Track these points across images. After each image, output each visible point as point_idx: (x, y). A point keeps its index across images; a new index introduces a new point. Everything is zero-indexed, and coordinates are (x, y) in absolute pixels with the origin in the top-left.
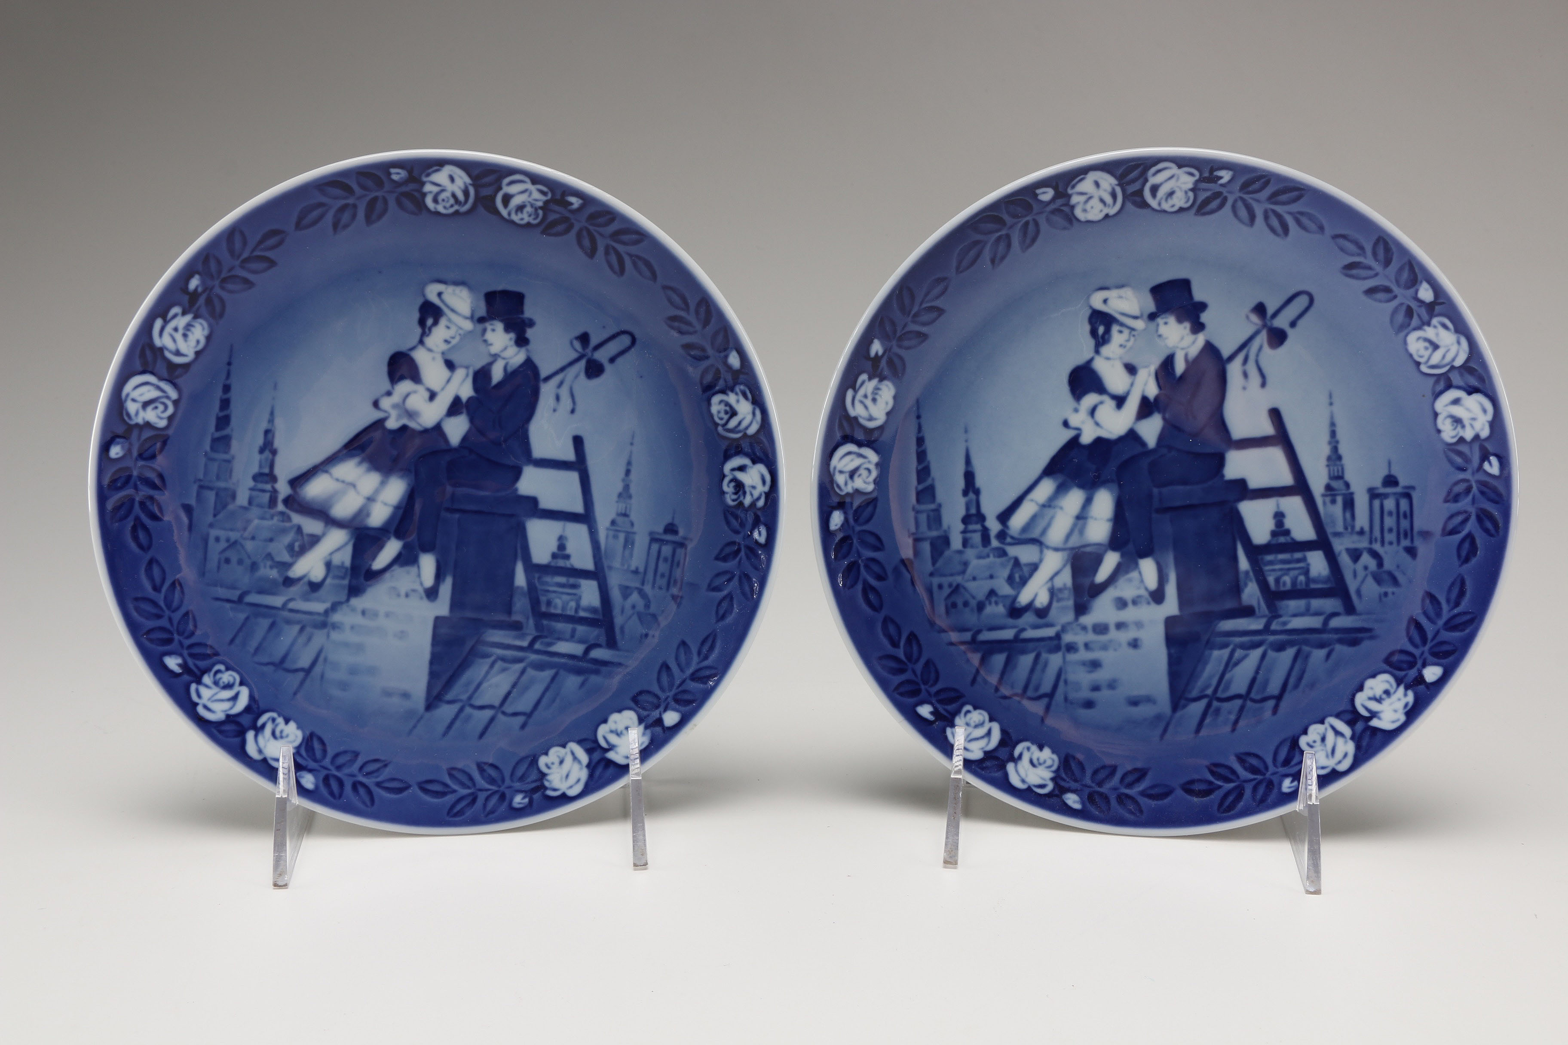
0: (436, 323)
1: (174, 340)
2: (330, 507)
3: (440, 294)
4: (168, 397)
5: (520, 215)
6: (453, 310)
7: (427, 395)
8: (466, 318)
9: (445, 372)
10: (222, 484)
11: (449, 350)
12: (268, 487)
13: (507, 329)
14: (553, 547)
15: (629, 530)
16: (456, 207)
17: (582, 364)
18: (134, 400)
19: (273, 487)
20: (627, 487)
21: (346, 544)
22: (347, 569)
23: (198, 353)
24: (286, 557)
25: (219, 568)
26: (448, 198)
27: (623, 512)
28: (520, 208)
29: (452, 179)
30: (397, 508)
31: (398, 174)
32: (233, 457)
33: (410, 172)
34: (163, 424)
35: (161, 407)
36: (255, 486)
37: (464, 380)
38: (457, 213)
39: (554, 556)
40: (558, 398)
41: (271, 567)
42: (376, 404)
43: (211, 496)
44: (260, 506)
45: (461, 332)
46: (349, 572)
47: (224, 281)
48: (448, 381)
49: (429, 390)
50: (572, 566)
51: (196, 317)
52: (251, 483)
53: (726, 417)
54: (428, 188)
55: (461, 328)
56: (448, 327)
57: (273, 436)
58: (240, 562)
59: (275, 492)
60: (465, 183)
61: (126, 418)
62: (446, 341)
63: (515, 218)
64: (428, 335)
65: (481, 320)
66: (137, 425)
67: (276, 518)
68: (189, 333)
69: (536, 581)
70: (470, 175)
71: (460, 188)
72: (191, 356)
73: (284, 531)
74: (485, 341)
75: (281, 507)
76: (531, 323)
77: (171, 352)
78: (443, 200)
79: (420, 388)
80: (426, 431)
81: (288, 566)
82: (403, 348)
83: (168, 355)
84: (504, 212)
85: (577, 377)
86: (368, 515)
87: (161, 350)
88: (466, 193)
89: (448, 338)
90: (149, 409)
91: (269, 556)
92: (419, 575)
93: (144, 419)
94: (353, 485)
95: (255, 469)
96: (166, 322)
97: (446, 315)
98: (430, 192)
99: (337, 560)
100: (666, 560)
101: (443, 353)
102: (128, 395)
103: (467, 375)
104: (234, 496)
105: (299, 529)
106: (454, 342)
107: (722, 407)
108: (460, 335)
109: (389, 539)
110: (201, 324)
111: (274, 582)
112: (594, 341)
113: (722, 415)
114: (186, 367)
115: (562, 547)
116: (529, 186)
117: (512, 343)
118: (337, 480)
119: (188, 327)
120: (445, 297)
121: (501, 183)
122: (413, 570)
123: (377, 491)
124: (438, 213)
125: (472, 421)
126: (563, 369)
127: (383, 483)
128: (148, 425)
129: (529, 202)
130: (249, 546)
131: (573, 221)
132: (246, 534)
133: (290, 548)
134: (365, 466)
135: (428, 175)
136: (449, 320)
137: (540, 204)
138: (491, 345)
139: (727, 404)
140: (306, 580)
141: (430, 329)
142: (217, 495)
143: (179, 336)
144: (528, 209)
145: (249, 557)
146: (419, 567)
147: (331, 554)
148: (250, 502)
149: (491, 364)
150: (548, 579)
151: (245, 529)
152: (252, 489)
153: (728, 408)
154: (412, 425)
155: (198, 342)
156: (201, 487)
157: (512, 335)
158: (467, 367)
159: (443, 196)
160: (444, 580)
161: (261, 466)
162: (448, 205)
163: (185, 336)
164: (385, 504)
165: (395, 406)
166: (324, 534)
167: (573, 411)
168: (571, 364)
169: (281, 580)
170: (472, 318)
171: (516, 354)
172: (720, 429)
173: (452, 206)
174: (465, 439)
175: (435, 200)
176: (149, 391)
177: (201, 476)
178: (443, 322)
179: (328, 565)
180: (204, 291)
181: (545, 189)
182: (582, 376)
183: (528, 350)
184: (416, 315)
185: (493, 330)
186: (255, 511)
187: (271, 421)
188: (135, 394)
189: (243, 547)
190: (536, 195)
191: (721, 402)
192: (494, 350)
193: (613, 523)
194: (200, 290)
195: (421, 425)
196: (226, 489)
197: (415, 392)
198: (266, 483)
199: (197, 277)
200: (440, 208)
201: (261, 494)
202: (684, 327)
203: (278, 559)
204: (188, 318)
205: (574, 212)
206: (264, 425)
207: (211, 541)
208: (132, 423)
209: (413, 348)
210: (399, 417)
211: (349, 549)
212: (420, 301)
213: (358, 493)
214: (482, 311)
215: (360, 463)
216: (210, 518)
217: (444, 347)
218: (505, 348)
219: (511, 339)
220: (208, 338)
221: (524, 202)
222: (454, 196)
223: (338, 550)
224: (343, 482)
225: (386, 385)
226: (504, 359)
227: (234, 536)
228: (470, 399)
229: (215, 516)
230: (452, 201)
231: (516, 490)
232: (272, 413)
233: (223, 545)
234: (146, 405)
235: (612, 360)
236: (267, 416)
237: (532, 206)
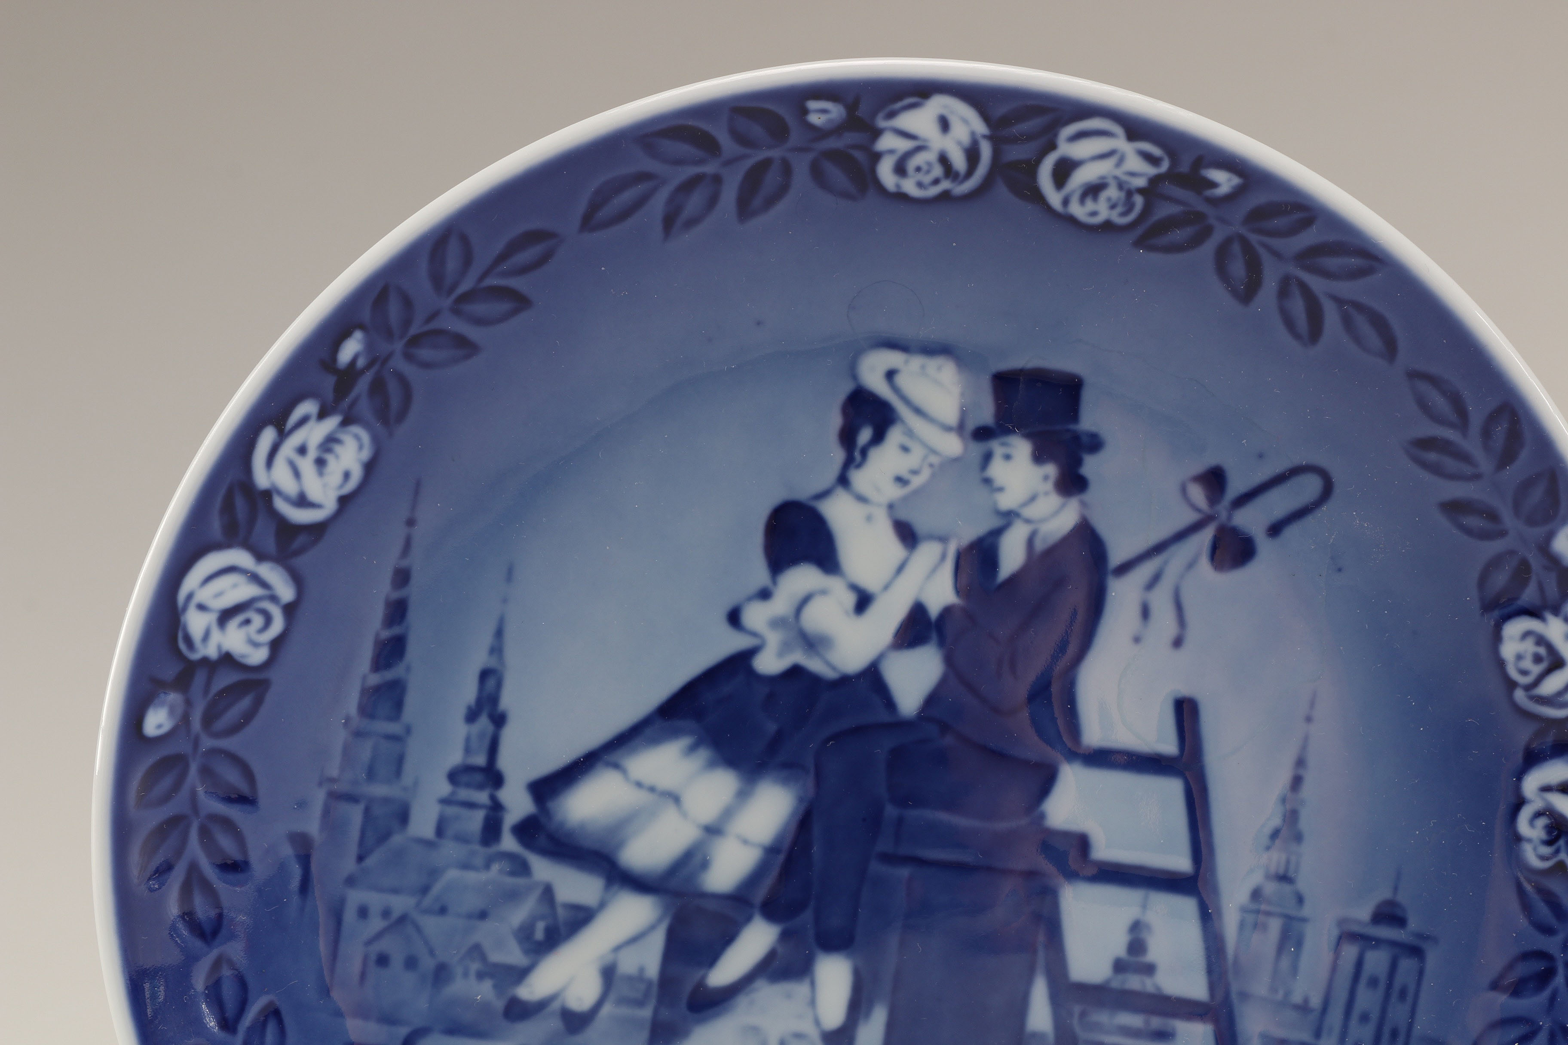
0: (879, 437)
1: (297, 474)
2: (621, 844)
3: (890, 375)
4: (274, 599)
5: (1090, 205)
6: (918, 411)
7: (850, 599)
8: (948, 429)
9: (894, 549)
10: (379, 790)
11: (905, 499)
12: (482, 797)
13: (1039, 458)
14: (1118, 946)
15: (1293, 913)
16: (945, 185)
17: (1207, 535)
18: (202, 607)
19: (493, 798)
20: (1292, 816)
21: (652, 928)
22: (650, 983)
23: (344, 501)
24: (514, 956)
25: (363, 976)
26: (929, 164)
27: (1281, 871)
28: (1093, 190)
29: (944, 124)
30: (771, 851)
31: (824, 111)
32: (408, 730)
33: (851, 108)
34: (258, 656)
35: (258, 620)
36: (453, 793)
37: (934, 570)
38: (945, 196)
39: (1119, 966)
40: (1145, 612)
41: (480, 976)
42: (734, 618)
43: (355, 814)
44: (462, 839)
45: (934, 459)
46: (655, 990)
47: (415, 341)
48: (901, 569)
49: (854, 588)
50: (1158, 988)
51: (346, 423)
52: (445, 788)
53: (1536, 670)
54: (888, 142)
55: (934, 452)
56: (905, 449)
57: (499, 685)
58: (411, 963)
59: (496, 808)
60: (973, 134)
61: (182, 646)
62: (900, 480)
63: (1077, 210)
64: (859, 466)
65: (982, 434)
66: (205, 661)
67: (496, 867)
68: (330, 458)
69: (1075, 1022)
70: (986, 117)
71: (959, 143)
72: (330, 505)
73: (513, 896)
74: (987, 481)
75: (509, 843)
76: (1095, 444)
77: (287, 499)
78: (918, 169)
79: (835, 584)
80: (845, 681)
81: (522, 974)
82: (803, 492)
83: (281, 505)
84: (1054, 198)
85: (1191, 565)
86: (705, 865)
87: (268, 495)
88: (972, 154)
89: (905, 474)
90: (233, 624)
91: (477, 951)
92: (813, 1002)
93: (219, 647)
94: (675, 798)
95: (455, 757)
96: (283, 434)
97: (903, 422)
98: (891, 152)
99: (628, 964)
100: (1373, 982)
101: (891, 507)
102: (190, 596)
103: (943, 557)
104: (403, 816)
105: (548, 892)
106: (917, 482)
107: (1529, 647)
108: (931, 465)
109: (748, 919)
110: (357, 437)
111: (485, 1007)
112: (1236, 486)
113: (1527, 664)
114: (317, 530)
115: (1137, 946)
116: (1120, 143)
117: (1049, 486)
118: (639, 785)
119: (330, 443)
120: (901, 380)
121: (1056, 135)
122: (801, 989)
123: (728, 814)
124: (901, 197)
125: (949, 660)
126: (1159, 549)
127: (743, 795)
128: (227, 659)
129: (1116, 178)
130: (431, 925)
131: (1212, 221)
132: (428, 901)
133: (524, 934)
134: (703, 754)
135: (892, 115)
136: (910, 433)
137: (1141, 182)
138: (1001, 489)
139: (1541, 640)
140: (556, 1006)
141: (864, 452)
142: (367, 811)
143: (306, 465)
144: (1112, 192)
145: (432, 952)
146: (813, 984)
147: (618, 949)
148: (440, 831)
149: (997, 533)
150: (1102, 1017)
151: (425, 890)
152: (445, 801)
153: (1542, 651)
154: (815, 665)
155: (347, 475)
156: (335, 796)
157: (1051, 470)
158: (943, 539)
159: (919, 159)
160: (868, 1014)
161: (468, 750)
162: (927, 179)
163: (320, 463)
164: (745, 842)
165: (777, 623)
166: (602, 905)
167: (1178, 643)
168: (1181, 536)
169: (499, 1005)
170: (960, 428)
171: (1056, 513)
172: (1519, 695)
173: (936, 182)
174: (932, 700)
175: (900, 169)
176: (235, 586)
177: (334, 772)
178: (895, 436)
179: (608, 974)
180: (369, 366)
181: (1156, 151)
182: (1205, 564)
183: (1083, 504)
184: (835, 421)
185: (1008, 457)
186: (450, 850)
187: (497, 649)
188: (204, 595)
189: (418, 929)
190: (1134, 163)
191: (1526, 634)
192: (1006, 501)
193: (1256, 894)
194: (361, 363)
195: (834, 668)
196: (386, 801)
197: (824, 592)
198: (480, 787)
199: (358, 335)
200: (909, 187)
201: (464, 812)
202: (1450, 464)
203: (496, 957)
204: (331, 423)
205: (1216, 202)
206: (479, 659)
207: (350, 915)
208: (195, 656)
209: (824, 494)
210: (785, 648)
211: (657, 942)
212: (845, 389)
213: (684, 815)
214: (986, 414)
215: (692, 749)
216: (349, 865)
217: (894, 492)
218: (1033, 499)
219: (1046, 478)
220: (369, 467)
221: (1103, 178)
222: (944, 159)
223: (634, 940)
224: (652, 789)
225: (760, 574)
226: (1028, 521)
227: (401, 904)
228: (947, 611)
229: (360, 858)
230: (938, 171)
231: (1042, 816)
232: (499, 633)
233: (376, 924)
234: (226, 616)
235: (1275, 530)
236: (486, 639)
237: (1121, 186)
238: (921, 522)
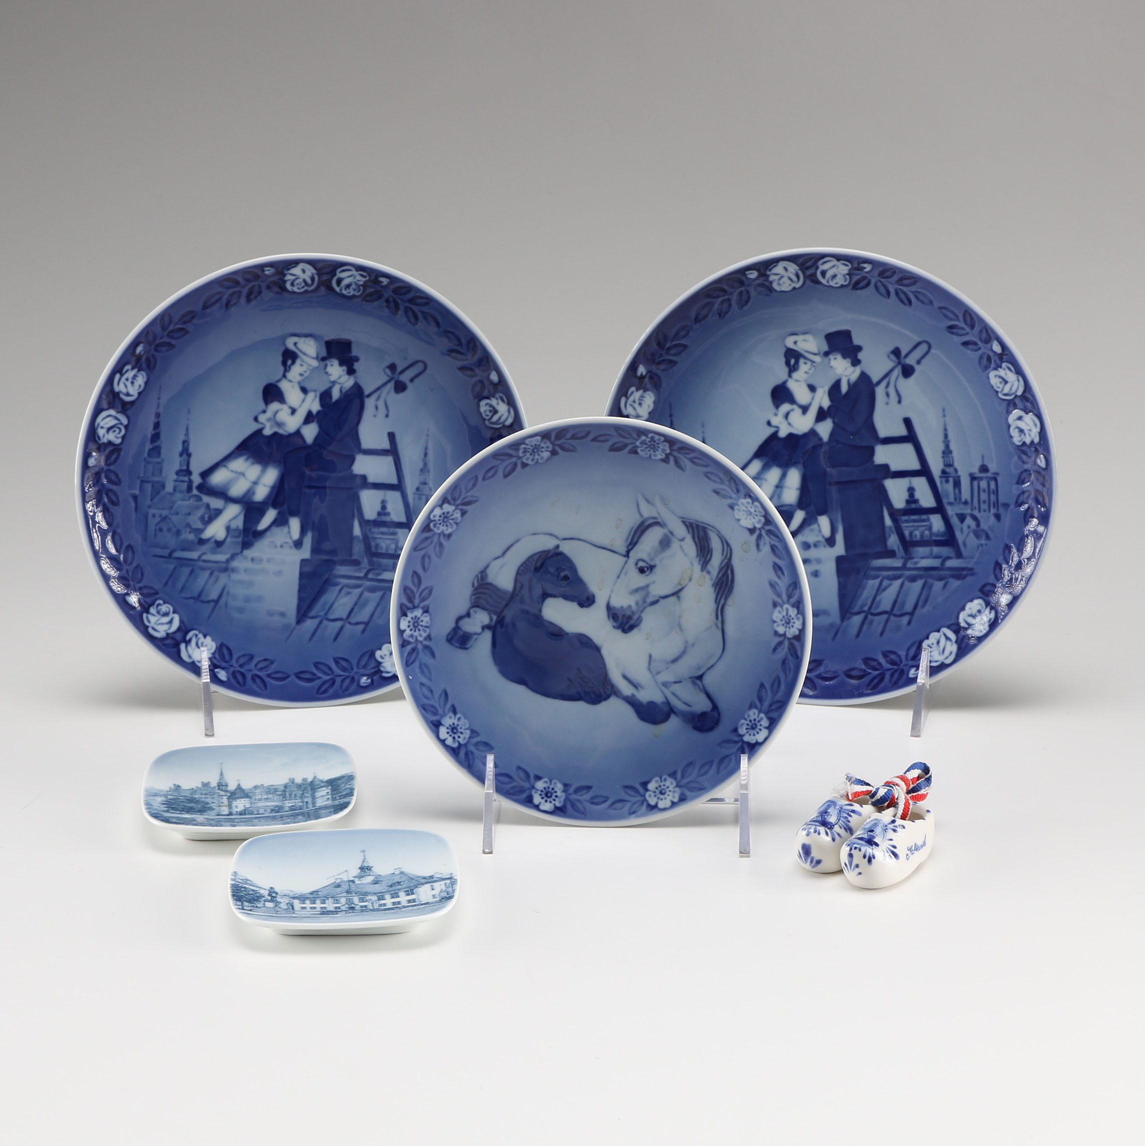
0: (293, 363)
1: (126, 386)
2: (228, 489)
3: (295, 344)
4: (121, 424)
5: (348, 290)
6: (304, 354)
7: (289, 411)
8: (314, 358)
9: (301, 395)
10: (156, 479)
11: (303, 380)
12: (186, 479)
13: (341, 364)
14: (378, 508)
15: (429, 493)
16: (306, 288)
17: (392, 384)
18: (102, 428)
19: (189, 479)
20: (425, 465)
21: (240, 514)
22: (240, 530)
23: (140, 394)
24: (199, 525)
25: (155, 535)
26: (301, 283)
27: (424, 481)
28: (348, 286)
29: (304, 271)
30: (273, 488)
31: (269, 270)
32: (163, 460)
33: (276, 269)
34: (118, 441)
35: (118, 431)
36: (178, 478)
37: (313, 400)
38: (306, 291)
39: (379, 514)
40: (377, 408)
41: (190, 533)
42: (256, 419)
43: (148, 487)
44: (181, 492)
45: (310, 368)
46: (242, 533)
47: (158, 345)
48: (303, 401)
49: (290, 407)
50: (391, 520)
51: (139, 371)
52: (175, 477)
53: (490, 414)
54: (288, 277)
55: (310, 365)
56: (302, 365)
57: (188, 445)
58: (169, 530)
59: (190, 482)
60: (312, 273)
61: (97, 439)
62: (301, 375)
63: (344, 292)
64: (289, 371)
65: (324, 359)
66: (104, 443)
67: (192, 500)
68: (135, 381)
69: (368, 532)
70: (315, 268)
71: (308, 276)
72: (136, 395)
73: (197, 508)
74: (327, 373)
75: (195, 492)
76: (357, 359)
77: (124, 394)
78: (297, 284)
79: (285, 407)
80: (290, 435)
81: (201, 531)
82: (273, 381)
83: (122, 396)
84: (337, 289)
85: (389, 392)
86: (254, 493)
87: (118, 393)
88: (313, 279)
90: (111, 432)
91: (188, 525)
92: (289, 532)
93: (107, 439)
94: (243, 474)
95: (177, 467)
96: (122, 375)
97: (300, 357)
98: (289, 280)
99: (234, 525)
101: (299, 383)
102: (98, 424)
103: (316, 396)
104: (163, 486)
105: (208, 506)
106: (306, 375)
107: (488, 408)
108: (310, 370)
109: (268, 509)
110: (142, 375)
111: (192, 542)
112: (399, 369)
113: (488, 413)
114: (132, 403)
115: (384, 507)
116: (354, 272)
117: (345, 372)
118: (232, 471)
119: (135, 377)
120: (299, 345)
121: (336, 272)
122: (285, 529)
123: (259, 478)
124: (294, 292)
125: (320, 427)
126: (378, 389)
127: (263, 472)
128: (110, 443)
129: (354, 282)
130: (175, 518)
131: (383, 292)
132: (172, 511)
133: (202, 519)
134: (250, 460)
135: (289, 269)
136: (303, 361)
137: (361, 283)
138: (331, 375)
139: (491, 406)
140: (213, 540)
141: (290, 368)
142: (153, 486)
143: (129, 384)
144: (354, 286)
145: (175, 527)
146: (289, 527)
147: (230, 521)
148: (174, 490)
149: (331, 388)
150: (375, 530)
151: (171, 508)
152: (175, 481)
153: (491, 409)
154: (281, 431)
155: (140, 386)
156: (142, 481)
157: (345, 368)
158: (315, 391)
159: (297, 281)
160: (306, 535)
161: (181, 465)
162: (300, 287)
163: (132, 383)
164: (265, 486)
165: (269, 420)
166: (224, 508)
167: (387, 416)
168: (385, 384)
169: (196, 540)
170: (317, 358)
171: (348, 380)
172: (487, 422)
173: (303, 287)
174: (316, 439)
175: (292, 285)
176: (111, 421)
177: (142, 475)
178: (298, 362)
179: (228, 529)
180: (145, 353)
181: (365, 274)
182: (393, 393)
183: (355, 377)
184: (280, 359)
185: (332, 365)
186: (178, 495)
187: (187, 434)
188: (102, 424)
189: (170, 519)
190: (359, 278)
191: (487, 404)
192: (333, 378)
193: (418, 489)
194: (142, 353)
195: (286, 431)
196: (158, 482)
197: (282, 409)
198: (185, 476)
199: (142, 345)
200: (295, 289)
201: (182, 484)
202: (459, 356)
203: (194, 526)
204: (135, 371)
205: (384, 287)
206: (182, 437)
207: (150, 516)
208: (101, 442)
209: (279, 381)
210: (272, 427)
211: (241, 518)
212: (282, 349)
213: (246, 479)
214: (324, 353)
215: (247, 459)
216: (148, 502)
217: (299, 378)
218: (340, 377)
219: (344, 370)
220: (146, 383)
221: (350, 282)
222: (304, 281)
223: (235, 518)
224: (236, 472)
225: (262, 405)
226: (340, 384)
227: (165, 513)
228: (319, 412)
229: (152, 500)
230: (303, 284)
231: (352, 471)
232: (187, 429)
233: (158, 519)
234: (109, 429)
235: (412, 380)
236: (183, 431)
237: (356, 284)
238: (307, 385)
